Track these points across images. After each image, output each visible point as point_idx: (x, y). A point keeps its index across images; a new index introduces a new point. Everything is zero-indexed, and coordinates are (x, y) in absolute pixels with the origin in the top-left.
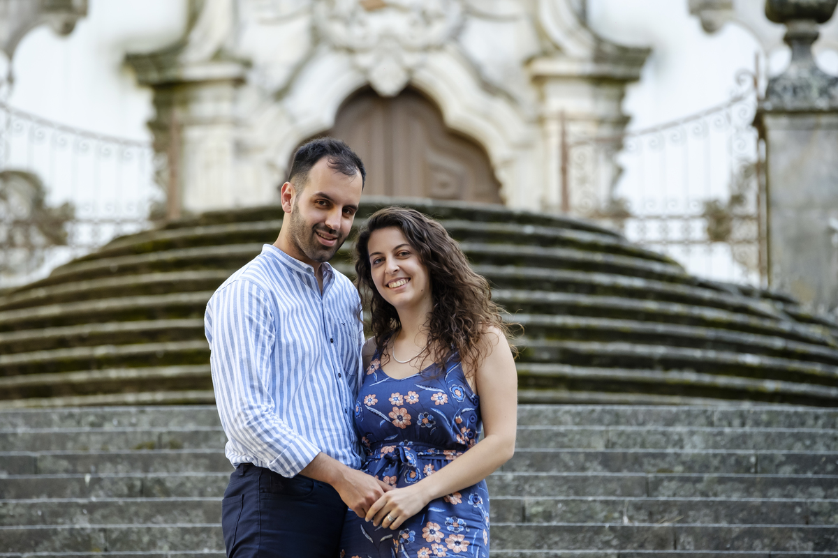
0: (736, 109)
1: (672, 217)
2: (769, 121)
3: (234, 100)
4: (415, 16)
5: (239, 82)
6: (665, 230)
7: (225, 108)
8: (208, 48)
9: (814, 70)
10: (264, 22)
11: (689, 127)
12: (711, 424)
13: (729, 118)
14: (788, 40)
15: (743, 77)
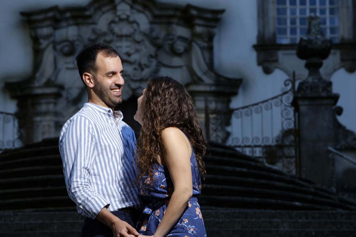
0: (284, 97)
1: (256, 146)
2: (300, 102)
3: (55, 104)
4: (136, 66)
5: (57, 96)
6: (253, 152)
7: (51, 107)
8: (44, 80)
9: (320, 79)
10: (68, 69)
11: (263, 105)
12: (292, 218)
13: (281, 101)
14: (307, 66)
15: (287, 83)
